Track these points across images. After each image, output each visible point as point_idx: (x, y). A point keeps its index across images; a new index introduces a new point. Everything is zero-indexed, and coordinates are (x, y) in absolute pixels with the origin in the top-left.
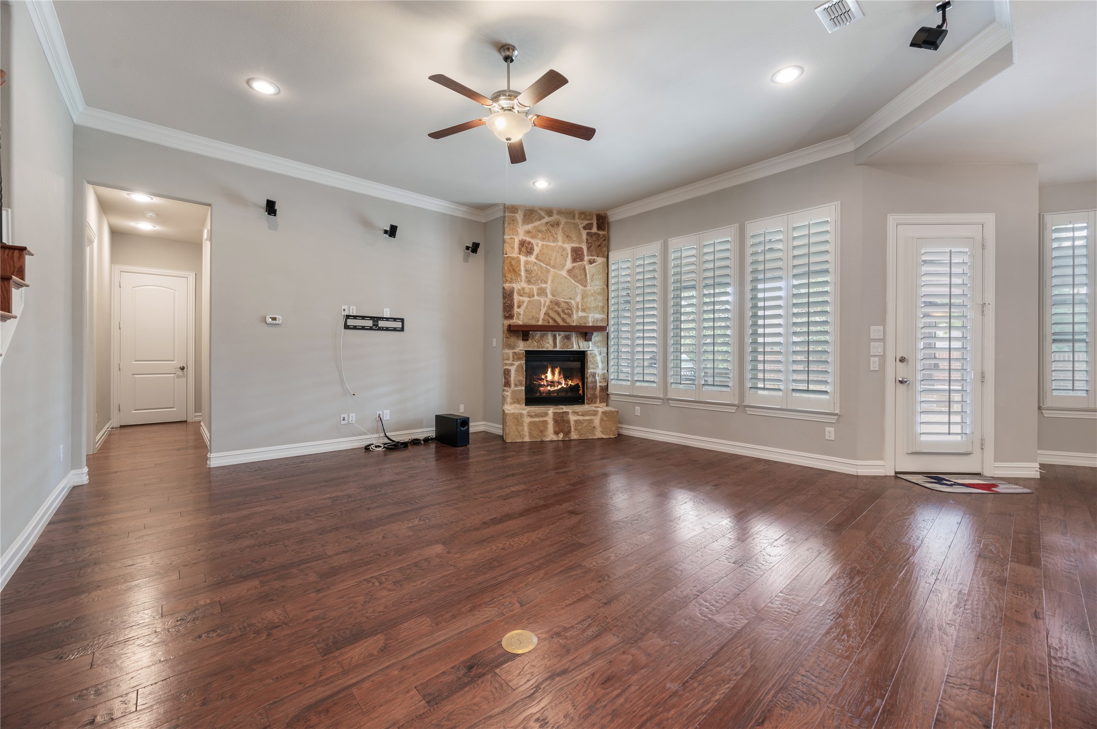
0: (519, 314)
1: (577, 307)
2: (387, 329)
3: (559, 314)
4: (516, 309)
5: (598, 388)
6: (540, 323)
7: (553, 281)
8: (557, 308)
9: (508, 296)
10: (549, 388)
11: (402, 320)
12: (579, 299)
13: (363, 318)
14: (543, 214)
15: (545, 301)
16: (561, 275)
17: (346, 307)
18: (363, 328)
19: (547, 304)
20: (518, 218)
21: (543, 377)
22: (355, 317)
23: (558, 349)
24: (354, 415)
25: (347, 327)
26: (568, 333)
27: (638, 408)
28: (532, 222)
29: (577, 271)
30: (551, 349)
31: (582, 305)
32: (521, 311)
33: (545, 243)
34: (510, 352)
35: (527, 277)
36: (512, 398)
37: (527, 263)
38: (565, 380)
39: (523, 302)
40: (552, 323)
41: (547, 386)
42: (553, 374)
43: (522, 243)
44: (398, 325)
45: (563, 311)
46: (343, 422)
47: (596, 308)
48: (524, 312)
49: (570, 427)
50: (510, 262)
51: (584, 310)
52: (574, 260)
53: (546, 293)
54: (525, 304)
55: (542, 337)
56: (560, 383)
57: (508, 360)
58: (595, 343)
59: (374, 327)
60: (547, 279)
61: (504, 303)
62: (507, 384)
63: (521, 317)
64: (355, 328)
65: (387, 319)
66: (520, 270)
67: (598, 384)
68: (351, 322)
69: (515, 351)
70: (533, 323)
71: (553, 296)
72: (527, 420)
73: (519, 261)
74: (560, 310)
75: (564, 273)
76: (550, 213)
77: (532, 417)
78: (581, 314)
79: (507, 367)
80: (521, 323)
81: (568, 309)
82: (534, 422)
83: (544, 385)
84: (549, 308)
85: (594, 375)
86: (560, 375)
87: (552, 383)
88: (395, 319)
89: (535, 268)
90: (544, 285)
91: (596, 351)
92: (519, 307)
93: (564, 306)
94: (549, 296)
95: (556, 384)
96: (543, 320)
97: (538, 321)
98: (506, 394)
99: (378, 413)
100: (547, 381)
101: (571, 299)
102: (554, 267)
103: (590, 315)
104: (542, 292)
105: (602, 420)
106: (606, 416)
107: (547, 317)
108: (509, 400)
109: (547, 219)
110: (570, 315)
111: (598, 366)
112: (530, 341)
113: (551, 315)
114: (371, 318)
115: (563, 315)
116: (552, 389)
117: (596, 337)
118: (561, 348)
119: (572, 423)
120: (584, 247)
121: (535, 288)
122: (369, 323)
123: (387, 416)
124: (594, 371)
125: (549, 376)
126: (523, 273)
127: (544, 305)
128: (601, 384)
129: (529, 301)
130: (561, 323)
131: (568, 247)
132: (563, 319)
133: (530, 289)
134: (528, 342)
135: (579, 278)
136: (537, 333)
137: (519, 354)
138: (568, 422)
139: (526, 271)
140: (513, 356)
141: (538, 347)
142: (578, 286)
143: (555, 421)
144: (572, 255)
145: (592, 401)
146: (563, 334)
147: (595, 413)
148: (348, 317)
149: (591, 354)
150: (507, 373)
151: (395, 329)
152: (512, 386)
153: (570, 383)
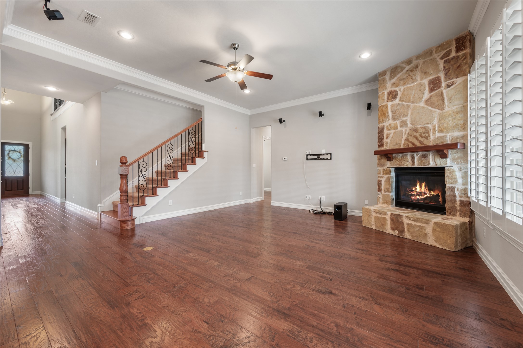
0: (387, 143)
1: (434, 129)
2: (324, 159)
3: (417, 139)
4: (385, 140)
5: (458, 202)
6: (402, 147)
7: (412, 114)
8: (415, 134)
9: (381, 132)
10: (418, 197)
11: (331, 154)
12: (436, 122)
13: (314, 155)
14: (404, 65)
15: (406, 130)
16: (420, 106)
17: (307, 151)
18: (314, 159)
19: (407, 132)
20: (387, 78)
21: (414, 189)
22: (310, 155)
23: (416, 166)
24: (310, 196)
25: (307, 159)
26: (424, 153)
27: (485, 229)
28: (396, 76)
29: (434, 99)
30: (410, 166)
31: (439, 127)
32: (389, 140)
33: (406, 86)
34: (381, 169)
35: (393, 116)
36: (383, 200)
37: (392, 106)
38: (429, 191)
39: (390, 134)
40: (410, 146)
41: (417, 195)
42: (421, 187)
43: (389, 94)
44: (329, 157)
45: (421, 136)
46: (306, 198)
47: (455, 127)
48: (391, 141)
49: (404, 227)
50: (382, 109)
51: (441, 131)
52: (431, 90)
53: (407, 124)
54: (391, 135)
55: (403, 157)
56: (425, 194)
57: (380, 174)
58: (453, 160)
59: (318, 159)
60: (407, 113)
61: (378, 137)
62: (379, 190)
63: (388, 145)
64: (310, 159)
65: (324, 154)
66: (388, 113)
67: (458, 199)
68: (309, 157)
69: (384, 168)
70: (397, 147)
71: (412, 124)
72: (374, 214)
73: (386, 106)
74: (418, 135)
75: (422, 104)
76: (409, 62)
77: (376, 213)
78: (438, 135)
79: (380, 179)
80: (388, 148)
81: (425, 133)
83: (414, 195)
84: (409, 135)
85: (453, 189)
86: (425, 188)
87: (420, 194)
88: (327, 154)
89: (398, 107)
90: (405, 119)
91: (455, 167)
92: (387, 138)
93: (421, 131)
94: (409, 125)
95: (423, 194)
96: (404, 144)
97: (400, 146)
98: (379, 196)
99: (320, 197)
100: (416, 192)
101: (428, 124)
102: (413, 102)
103: (448, 135)
104: (404, 124)
105: (434, 230)
106: (439, 227)
107: (407, 142)
108: (381, 200)
109: (407, 68)
110: (426, 138)
111: (457, 182)
112: (394, 161)
113: (410, 140)
114: (317, 155)
115: (420, 138)
116: (420, 198)
117: (451, 154)
118: (419, 165)
119: (405, 225)
120: (442, 75)
121: (398, 122)
122: (316, 157)
123: (323, 199)
124: (453, 186)
125: (418, 188)
126: (390, 114)
127: (405, 133)
128: (462, 199)
129: (394, 133)
130: (418, 144)
131: (426, 82)
132: (421, 142)
133: (395, 124)
134: (392, 162)
135: (436, 104)
136: (399, 154)
137: (387, 170)
138: (402, 223)
139: (392, 112)
140: (383, 172)
141: (400, 165)
142: (434, 112)
143: (392, 220)
144: (429, 87)
145: (453, 212)
146: (420, 154)
147: (427, 222)
148: (307, 155)
149: (448, 170)
150: (379, 183)
151: (327, 159)
152: (383, 191)
153: (433, 193)
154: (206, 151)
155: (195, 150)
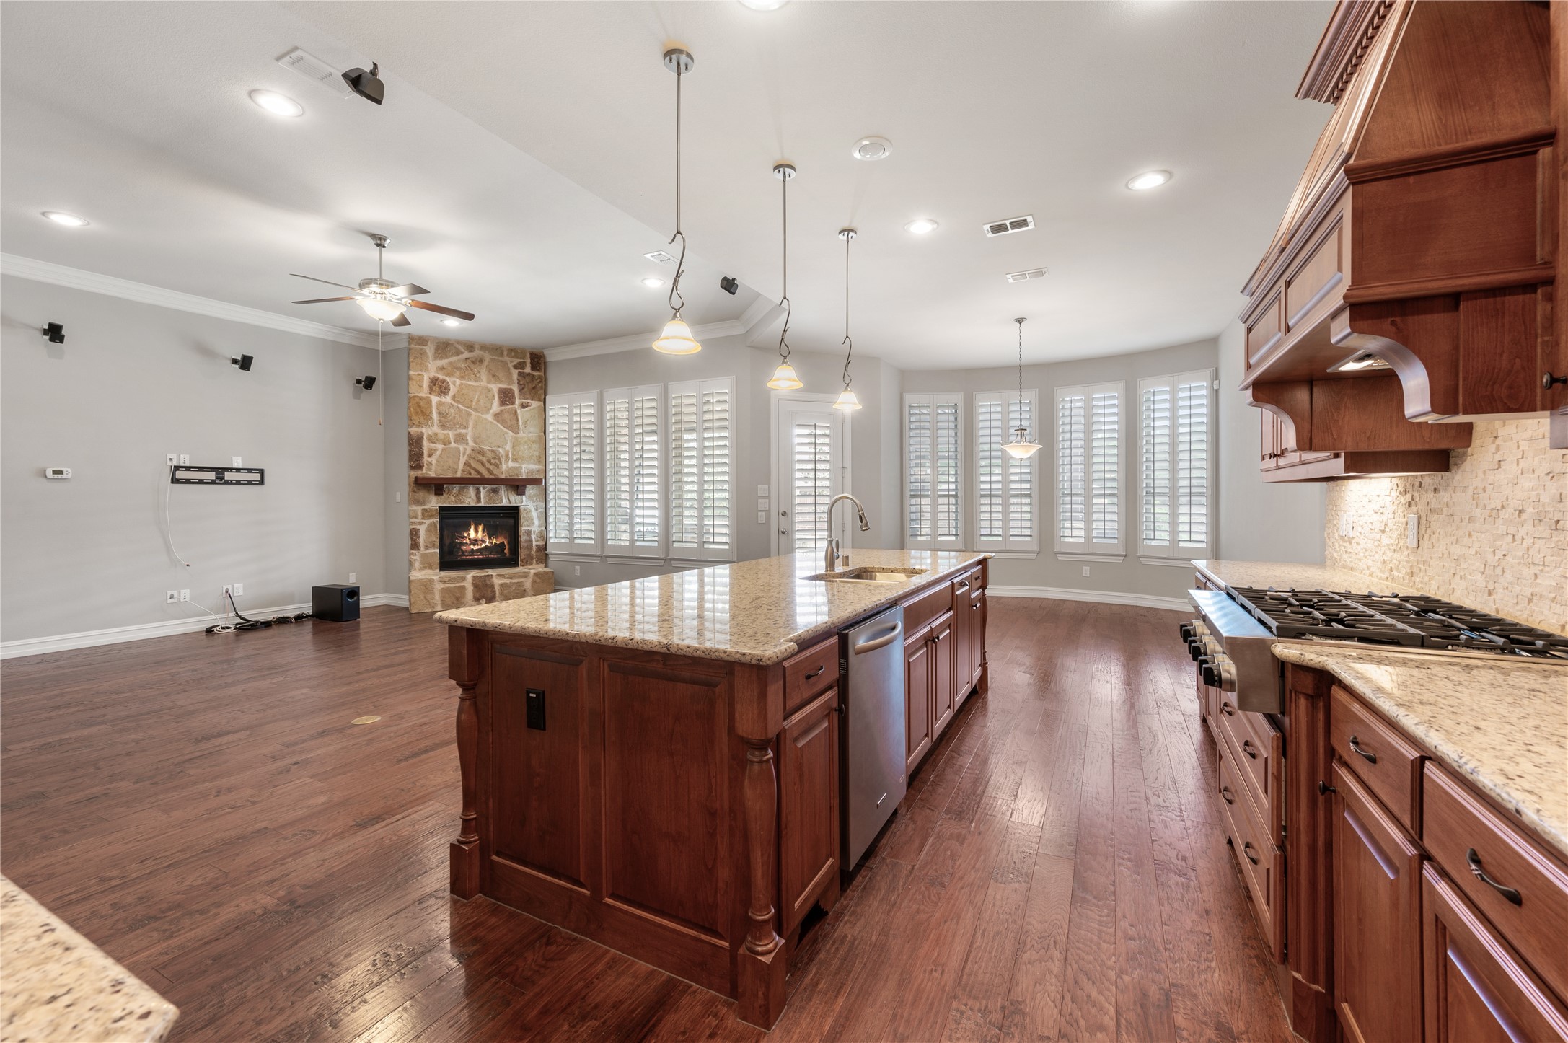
0: (430, 464)
1: (507, 456)
2: (238, 482)
3: (483, 465)
4: (426, 458)
5: (534, 548)
6: (459, 475)
7: (475, 426)
8: (480, 458)
9: (415, 442)
10: (472, 547)
11: (261, 472)
12: (508, 447)
13: (201, 469)
14: (461, 348)
15: (465, 449)
16: (486, 419)
17: (174, 456)
18: (201, 482)
19: (468, 452)
20: (428, 351)
21: (466, 535)
22: (188, 468)
23: (482, 504)
24: (188, 592)
25: (175, 480)
26: (495, 486)
27: (578, 568)
28: (447, 357)
29: (506, 416)
30: (473, 504)
31: (513, 455)
32: (433, 460)
33: (464, 382)
34: (419, 509)
35: (440, 421)
36: (422, 563)
37: (440, 404)
38: (490, 538)
39: (436, 450)
40: (474, 475)
41: (470, 544)
42: (476, 531)
43: (434, 381)
44: (257, 477)
45: (489, 461)
46: (170, 601)
47: (531, 457)
48: (437, 461)
49: (494, 592)
50: (418, 403)
51: (515, 460)
52: (503, 403)
53: (467, 440)
54: (438, 453)
55: (461, 490)
56: (483, 541)
57: (416, 518)
58: (530, 497)
59: (218, 481)
60: (468, 424)
61: (410, 451)
62: (415, 546)
63: (433, 467)
64: (187, 482)
65: (238, 470)
66: (431, 412)
67: (534, 543)
68: (180, 475)
69: (426, 507)
70: (449, 475)
71: (476, 443)
72: (440, 586)
73: (429, 402)
74: (484, 459)
75: (489, 417)
76: (470, 347)
77: (445, 582)
78: (511, 464)
79: (414, 527)
80: (433, 475)
81: (494, 458)
82: (448, 588)
83: (467, 545)
84: (470, 456)
85: (529, 533)
86: (483, 533)
87: (476, 541)
88: (250, 470)
89: (452, 410)
90: (463, 431)
91: (531, 506)
92: (430, 456)
93: (490, 455)
94: (471, 443)
95: (479, 543)
96: (463, 470)
97: (456, 472)
98: (414, 558)
99: (226, 586)
100: (468, 539)
101: (499, 447)
102: (476, 410)
103: (523, 466)
104: (461, 438)
105: (534, 582)
106: (539, 578)
107: (468, 468)
108: (417, 565)
109: (466, 354)
110: (497, 466)
111: (533, 523)
112: (445, 495)
113: (473, 465)
114: (213, 469)
115: (488, 465)
116: (475, 548)
117: (530, 490)
118: (487, 503)
119: (497, 587)
120: (515, 389)
121: (451, 434)
122: (212, 476)
123: (238, 590)
124: (529, 528)
125: (472, 534)
126: (435, 416)
127: (464, 454)
128: (538, 543)
129: (443, 449)
130: (487, 475)
131: (495, 388)
132: (489, 470)
133: (445, 435)
134: (442, 497)
135: (509, 423)
136: (455, 486)
137: (431, 510)
138: (492, 586)
139: (439, 413)
140: (423, 514)
141: (457, 503)
142: (507, 433)
143: (475, 586)
144: (500, 398)
145: (528, 561)
146: (488, 487)
147: (526, 575)
148: (177, 468)
149: (525, 510)
150: (414, 534)
151: (250, 483)
152: (422, 548)
153: (495, 541)
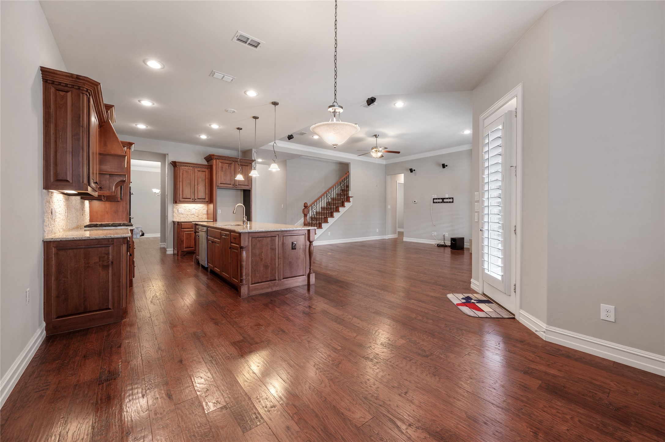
2: (447, 202)
11: (453, 198)
13: (439, 199)
17: (434, 196)
18: (439, 202)
22: (436, 199)
24: (436, 233)
25: (434, 202)
44: (451, 200)
46: (433, 235)
59: (442, 202)
64: (436, 202)
65: (447, 198)
68: (435, 201)
88: (450, 198)
99: (444, 233)
114: (442, 199)
122: (441, 200)
123: (447, 235)
148: (434, 199)
151: (450, 202)
154: (351, 197)
155: (344, 196)
